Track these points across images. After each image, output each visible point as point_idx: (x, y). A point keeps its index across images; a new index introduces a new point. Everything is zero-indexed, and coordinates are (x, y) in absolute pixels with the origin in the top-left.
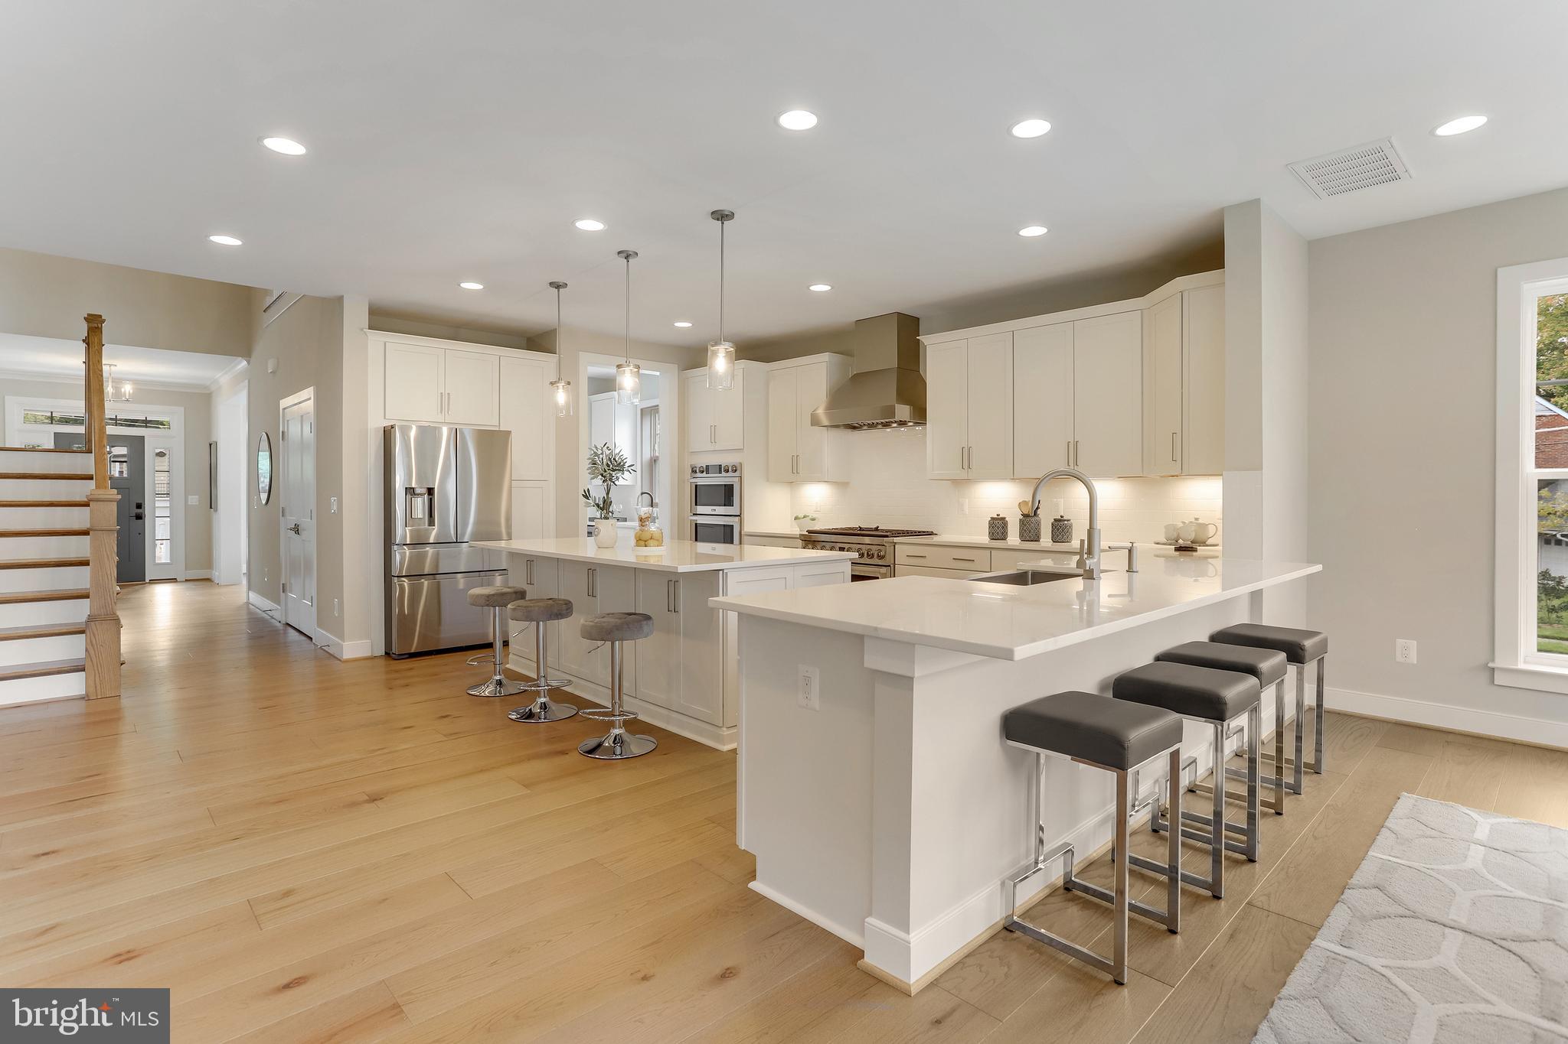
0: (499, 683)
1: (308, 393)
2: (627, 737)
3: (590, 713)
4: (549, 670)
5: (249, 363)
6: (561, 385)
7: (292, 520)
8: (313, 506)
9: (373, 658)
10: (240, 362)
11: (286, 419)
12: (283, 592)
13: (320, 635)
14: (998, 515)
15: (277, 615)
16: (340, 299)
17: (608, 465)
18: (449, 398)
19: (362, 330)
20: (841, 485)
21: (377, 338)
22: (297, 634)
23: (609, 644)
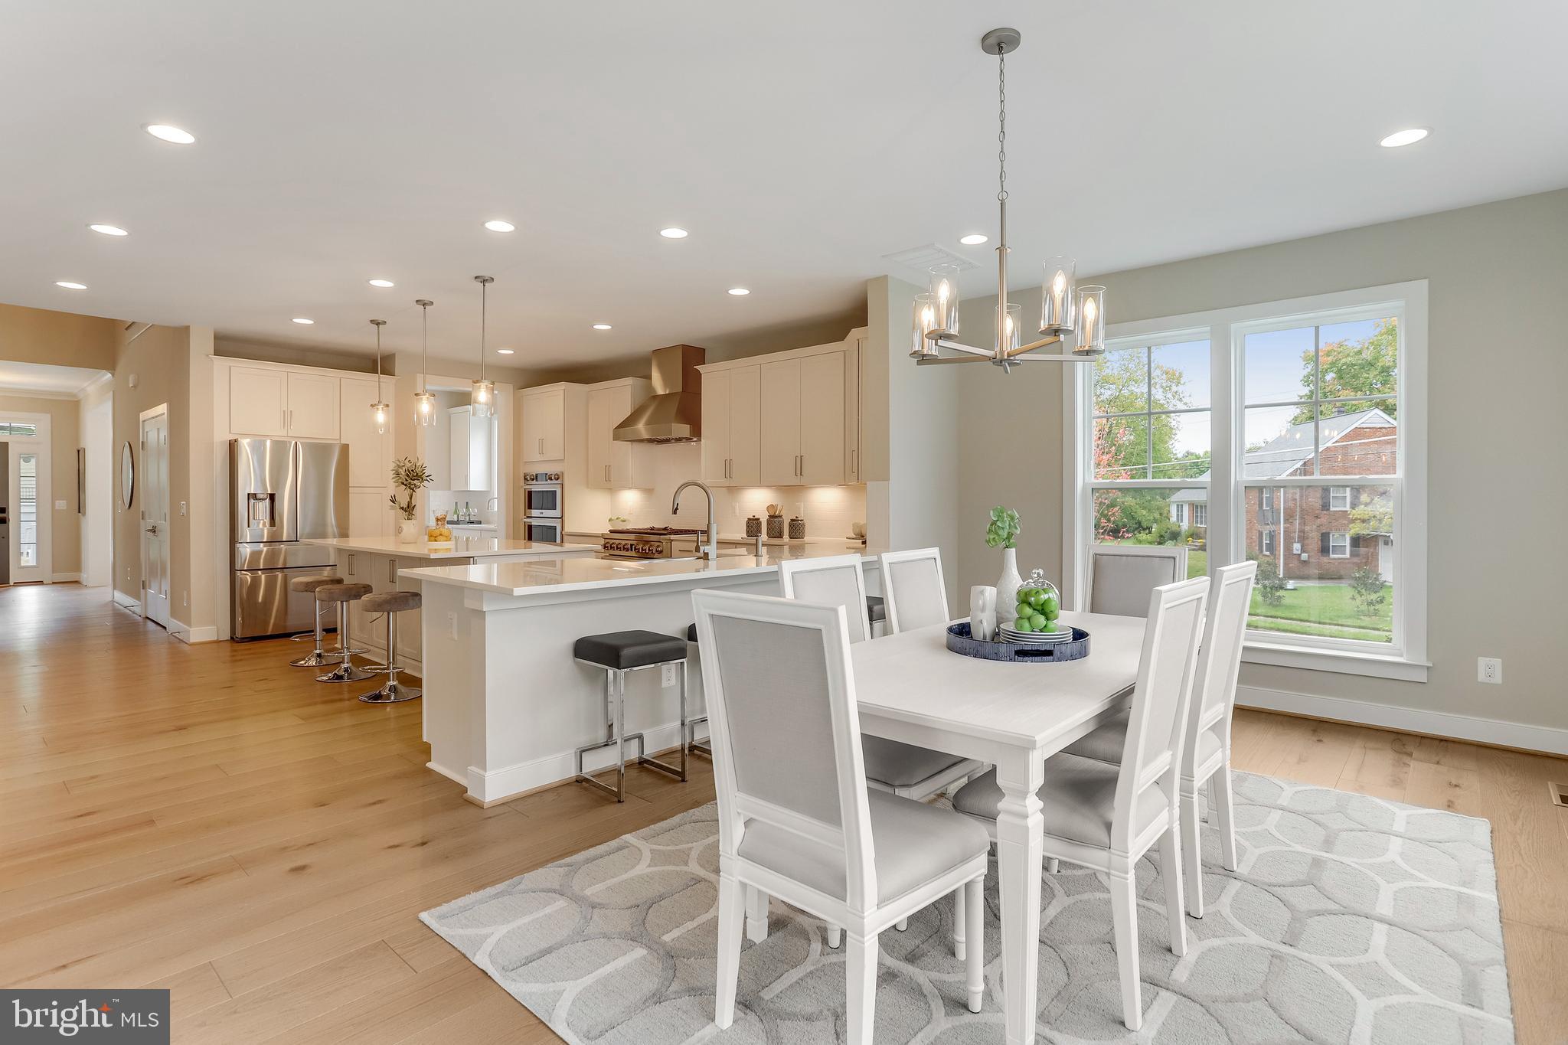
0: (319, 655)
1: (162, 408)
2: (400, 687)
3: (369, 669)
4: (351, 641)
5: (113, 375)
6: (380, 407)
7: (150, 522)
8: (167, 509)
9: (218, 642)
10: (104, 375)
11: (146, 430)
12: (143, 588)
13: (173, 624)
14: (754, 516)
15: (137, 610)
16: (187, 328)
17: (408, 476)
18: (291, 415)
19: (208, 356)
20: (648, 491)
21: (222, 363)
22: (154, 625)
23: (386, 613)
